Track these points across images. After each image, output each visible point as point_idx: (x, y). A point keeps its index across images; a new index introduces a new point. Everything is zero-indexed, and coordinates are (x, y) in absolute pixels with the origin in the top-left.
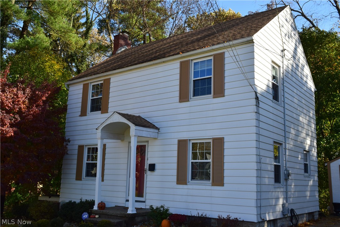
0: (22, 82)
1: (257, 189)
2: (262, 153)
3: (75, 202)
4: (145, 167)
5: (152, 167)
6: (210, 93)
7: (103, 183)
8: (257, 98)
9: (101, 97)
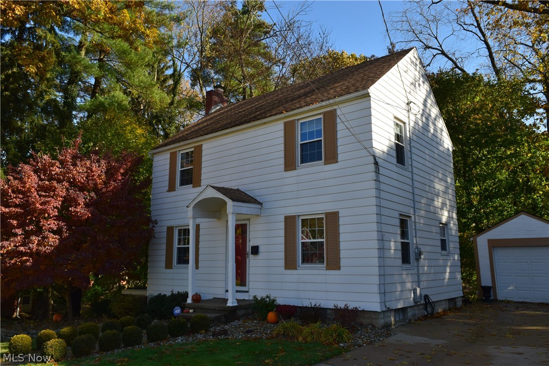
0: (96, 153)
1: (380, 273)
2: (385, 228)
3: (165, 295)
4: (248, 250)
5: (255, 250)
6: (321, 159)
7: (197, 271)
8: (376, 163)
9: (192, 168)
